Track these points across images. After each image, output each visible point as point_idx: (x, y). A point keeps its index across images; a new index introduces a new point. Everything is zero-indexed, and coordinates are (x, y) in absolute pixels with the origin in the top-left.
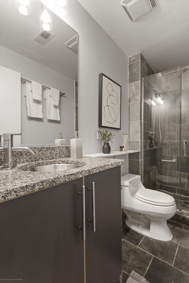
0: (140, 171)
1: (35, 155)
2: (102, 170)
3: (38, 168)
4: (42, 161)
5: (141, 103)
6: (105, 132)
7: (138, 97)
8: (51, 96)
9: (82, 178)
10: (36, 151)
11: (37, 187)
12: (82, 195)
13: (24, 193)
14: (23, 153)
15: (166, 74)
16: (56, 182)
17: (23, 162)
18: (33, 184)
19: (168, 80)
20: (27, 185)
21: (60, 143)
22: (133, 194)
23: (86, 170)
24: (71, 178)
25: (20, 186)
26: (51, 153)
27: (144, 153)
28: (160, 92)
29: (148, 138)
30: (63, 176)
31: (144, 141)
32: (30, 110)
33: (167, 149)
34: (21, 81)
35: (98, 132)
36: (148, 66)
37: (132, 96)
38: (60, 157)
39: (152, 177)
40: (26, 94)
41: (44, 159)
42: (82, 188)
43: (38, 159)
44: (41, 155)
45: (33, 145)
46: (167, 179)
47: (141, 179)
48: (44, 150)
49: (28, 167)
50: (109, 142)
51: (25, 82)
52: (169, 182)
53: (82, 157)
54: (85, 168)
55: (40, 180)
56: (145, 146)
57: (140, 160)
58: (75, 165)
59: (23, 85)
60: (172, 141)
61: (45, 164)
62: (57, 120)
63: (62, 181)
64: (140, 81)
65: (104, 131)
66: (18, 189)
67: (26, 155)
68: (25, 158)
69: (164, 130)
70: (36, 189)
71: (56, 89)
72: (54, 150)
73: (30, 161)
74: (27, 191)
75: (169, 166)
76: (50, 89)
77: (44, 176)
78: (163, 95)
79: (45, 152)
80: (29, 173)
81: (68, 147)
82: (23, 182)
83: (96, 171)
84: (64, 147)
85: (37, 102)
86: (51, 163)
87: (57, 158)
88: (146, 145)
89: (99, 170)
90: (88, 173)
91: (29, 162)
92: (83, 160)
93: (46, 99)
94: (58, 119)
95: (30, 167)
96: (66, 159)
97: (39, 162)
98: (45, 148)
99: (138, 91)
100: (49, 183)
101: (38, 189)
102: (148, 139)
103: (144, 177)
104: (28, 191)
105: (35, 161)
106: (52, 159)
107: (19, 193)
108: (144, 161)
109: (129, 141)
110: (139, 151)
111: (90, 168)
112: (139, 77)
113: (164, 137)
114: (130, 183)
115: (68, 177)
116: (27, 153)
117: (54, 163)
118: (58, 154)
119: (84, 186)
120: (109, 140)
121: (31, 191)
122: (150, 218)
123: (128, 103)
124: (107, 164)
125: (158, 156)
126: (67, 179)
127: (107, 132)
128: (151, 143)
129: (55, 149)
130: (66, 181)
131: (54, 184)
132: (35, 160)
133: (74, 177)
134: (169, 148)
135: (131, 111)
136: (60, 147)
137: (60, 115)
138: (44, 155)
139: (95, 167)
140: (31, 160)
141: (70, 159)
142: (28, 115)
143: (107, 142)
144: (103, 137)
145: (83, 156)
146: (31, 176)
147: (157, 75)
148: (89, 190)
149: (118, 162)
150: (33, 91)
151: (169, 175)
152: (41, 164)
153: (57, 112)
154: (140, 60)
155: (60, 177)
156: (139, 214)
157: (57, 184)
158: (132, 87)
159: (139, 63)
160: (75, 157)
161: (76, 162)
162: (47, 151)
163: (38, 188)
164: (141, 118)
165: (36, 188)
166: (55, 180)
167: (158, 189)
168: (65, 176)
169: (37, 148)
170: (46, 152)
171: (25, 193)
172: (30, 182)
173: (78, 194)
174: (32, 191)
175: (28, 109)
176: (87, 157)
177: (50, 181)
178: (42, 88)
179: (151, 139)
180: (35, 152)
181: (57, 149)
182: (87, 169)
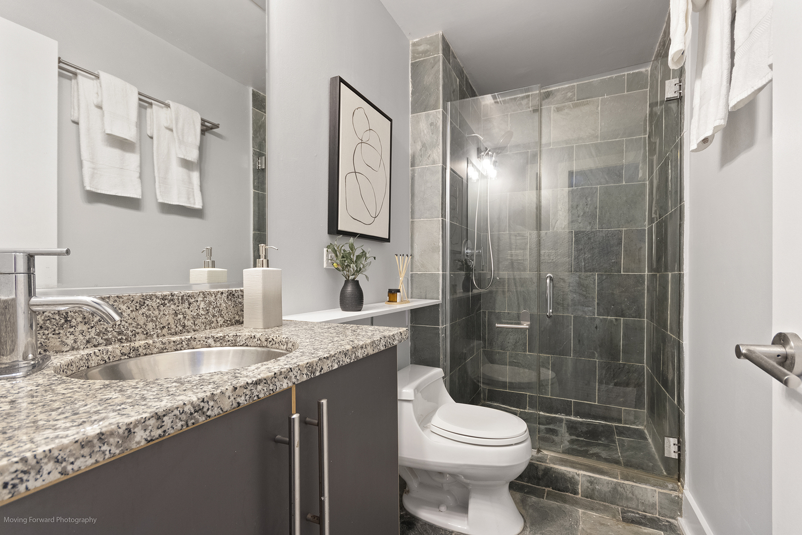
0: (441, 357)
1: (118, 323)
2: (348, 360)
3: (133, 365)
4: (143, 342)
5: (444, 170)
6: (348, 249)
7: (437, 154)
8: (171, 130)
9: (289, 390)
10: (124, 307)
11: (140, 437)
12: (290, 443)
13: (92, 461)
14: (73, 318)
15: (503, 99)
16: (208, 409)
17: (73, 349)
18: (124, 428)
19: (507, 115)
20: (104, 430)
21: (206, 281)
22: (424, 420)
23: (302, 366)
24: (256, 393)
25: (77, 437)
26: (176, 314)
27: (451, 305)
28: (488, 144)
29: (458, 267)
30: (230, 388)
31: (450, 274)
32: (94, 169)
33: (507, 294)
34: (60, 68)
35: (328, 247)
36: (461, 73)
37: (421, 150)
38: (209, 324)
39: (470, 370)
40: (79, 115)
41: (151, 336)
42: (291, 421)
43: (130, 334)
44: (142, 320)
45: (114, 290)
46: (505, 373)
47: (443, 378)
48: (154, 305)
49: (93, 363)
50: (360, 278)
51: (75, 74)
52: (510, 381)
53: (280, 324)
54: (299, 359)
55: (149, 410)
56: (453, 288)
57: (440, 327)
58: (259, 349)
59: (66, 82)
60: (517, 274)
61: (156, 350)
62: (192, 206)
63: (227, 405)
64: (441, 110)
65: (344, 244)
66: (66, 448)
67: (85, 323)
68: (82, 333)
69: (499, 246)
70: (138, 443)
71: (188, 109)
72: (190, 304)
73: (101, 341)
74: (104, 452)
75: (511, 339)
76: (168, 106)
77: (164, 393)
78: (497, 153)
79: (157, 312)
80: (105, 386)
81: (236, 294)
82: (84, 422)
83: (330, 365)
84: (222, 293)
85: (122, 144)
86: (178, 347)
87: (197, 328)
88: (456, 285)
89: (339, 362)
90: (307, 375)
91: (95, 346)
92: (284, 333)
93: (152, 138)
94: (194, 204)
95: (102, 362)
96: (230, 331)
97: (133, 344)
98: (157, 297)
99: (436, 137)
100: (184, 417)
101: (143, 443)
102: (461, 269)
103: (450, 372)
104: (107, 453)
105: (120, 341)
106: (181, 332)
107: (72, 463)
108: (452, 327)
109: (412, 275)
110: (439, 301)
111: (314, 357)
112: (438, 98)
113: (498, 264)
114: (417, 390)
115: (245, 391)
116: (90, 317)
117: (188, 345)
118: (204, 317)
119: (296, 416)
120: (359, 271)
121: (118, 452)
122: (468, 481)
123: (410, 168)
124: (361, 343)
125: (484, 313)
126: (243, 398)
127: (352, 247)
128: (468, 279)
129: (191, 301)
130: (239, 404)
131: (202, 419)
132: (120, 337)
133: (265, 388)
134: (511, 291)
135: (416, 191)
136: (210, 294)
137: (201, 190)
138: (152, 321)
139: (328, 355)
140: (105, 340)
141: (245, 332)
142: (84, 187)
143: (355, 278)
144: (342, 264)
145: (284, 318)
146: (115, 396)
147: (481, 100)
148: (311, 426)
149: (389, 337)
150: (104, 108)
151: (511, 364)
152: (140, 350)
153: (190, 182)
154: (441, 55)
155: (222, 393)
156: (441, 474)
157: (209, 417)
158: (421, 124)
159: (439, 60)
160: (260, 324)
161: (263, 339)
162: (162, 308)
163: (145, 437)
164: (444, 212)
165: (138, 438)
166: (202, 404)
167: (485, 400)
168: (236, 388)
169: (128, 299)
170: (160, 310)
171: (97, 462)
172: (112, 421)
173: (278, 441)
174: (122, 451)
175: (86, 165)
176: (296, 324)
177: (186, 409)
178: (140, 100)
179: (468, 269)
180: (120, 311)
181: (200, 299)
182: (304, 361)
